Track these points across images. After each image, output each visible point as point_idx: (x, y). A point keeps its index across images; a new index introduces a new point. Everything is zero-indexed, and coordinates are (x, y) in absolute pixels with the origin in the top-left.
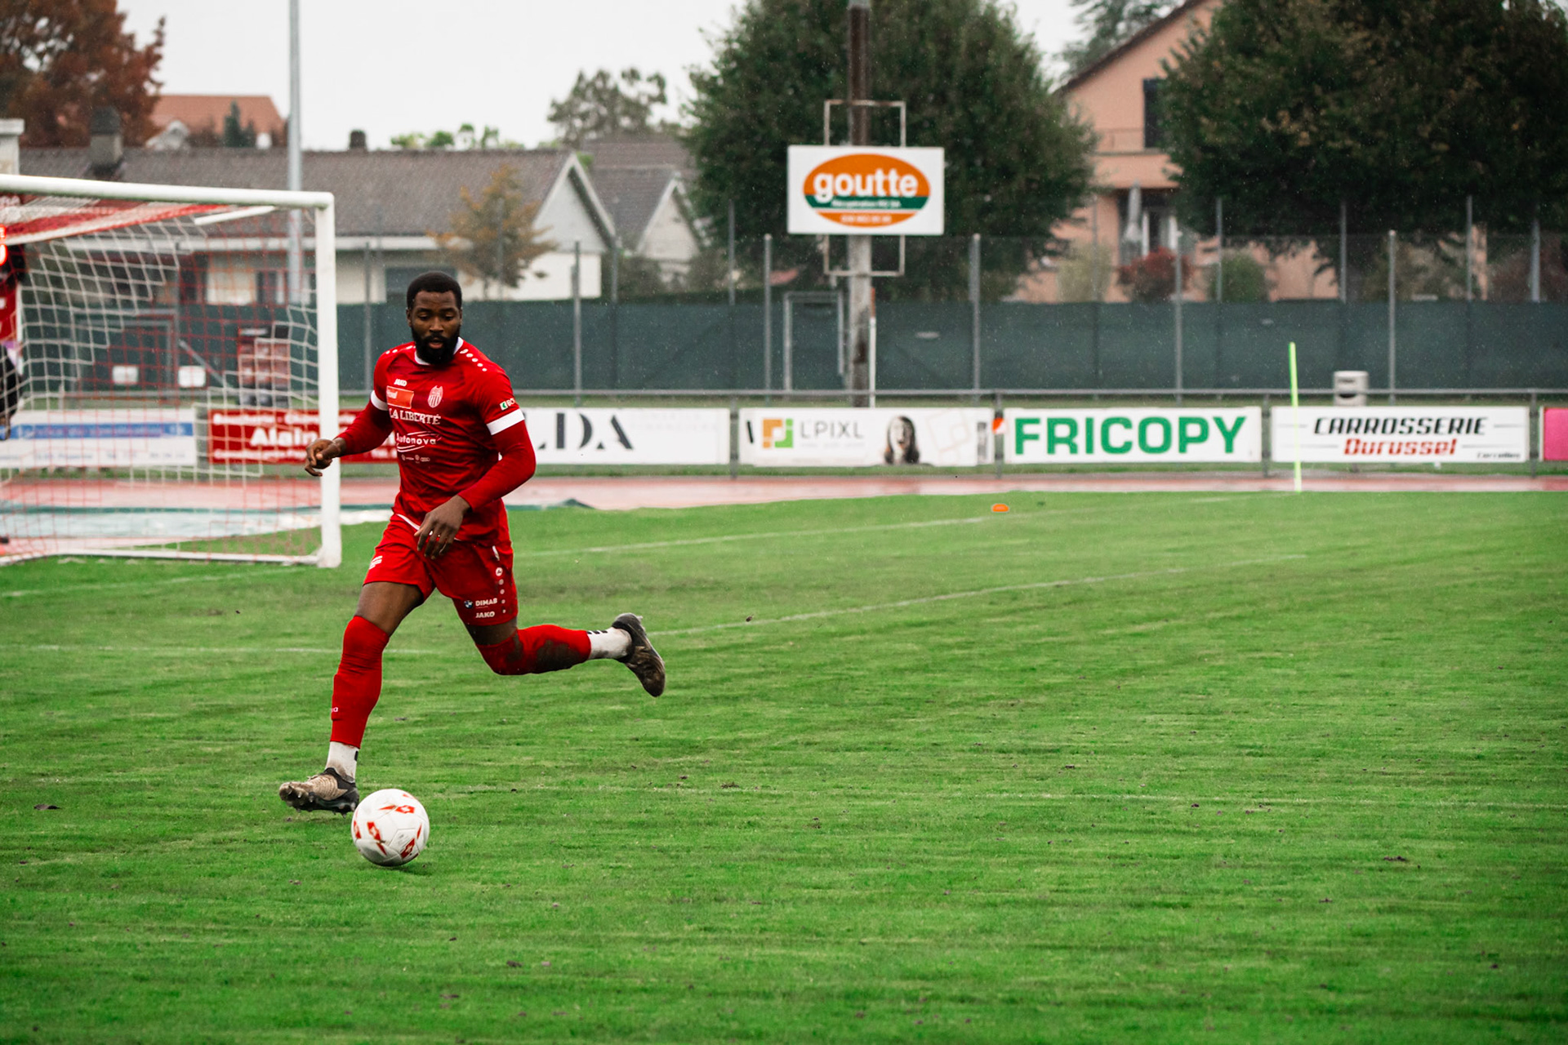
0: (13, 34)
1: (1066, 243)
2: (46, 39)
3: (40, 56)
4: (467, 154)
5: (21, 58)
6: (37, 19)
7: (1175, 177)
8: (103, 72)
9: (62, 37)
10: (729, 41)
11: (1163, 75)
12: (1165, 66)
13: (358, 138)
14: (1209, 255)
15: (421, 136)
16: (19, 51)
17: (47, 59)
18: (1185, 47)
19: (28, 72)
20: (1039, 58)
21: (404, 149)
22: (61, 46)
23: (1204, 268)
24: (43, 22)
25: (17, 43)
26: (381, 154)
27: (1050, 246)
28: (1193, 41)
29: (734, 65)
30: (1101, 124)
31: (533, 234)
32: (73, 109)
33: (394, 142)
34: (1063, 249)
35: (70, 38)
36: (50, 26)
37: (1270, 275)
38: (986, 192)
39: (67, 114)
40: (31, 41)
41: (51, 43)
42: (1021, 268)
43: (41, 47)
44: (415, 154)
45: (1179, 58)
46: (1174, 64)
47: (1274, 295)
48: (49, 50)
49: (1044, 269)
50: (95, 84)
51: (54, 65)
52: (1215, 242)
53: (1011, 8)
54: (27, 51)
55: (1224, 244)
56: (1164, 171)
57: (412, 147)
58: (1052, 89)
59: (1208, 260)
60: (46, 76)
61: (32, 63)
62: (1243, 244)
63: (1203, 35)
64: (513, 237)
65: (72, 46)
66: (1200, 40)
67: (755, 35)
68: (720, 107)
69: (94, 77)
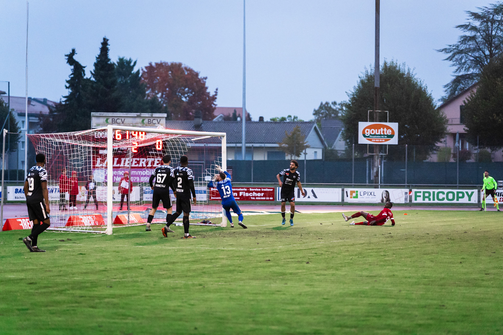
0: (179, 92)
1: (439, 147)
2: (187, 93)
3: (186, 97)
4: (289, 123)
5: (181, 98)
6: (185, 88)
7: (467, 131)
8: (201, 102)
9: (191, 93)
10: (353, 95)
11: (464, 104)
12: (464, 102)
13: (261, 119)
14: (476, 151)
15: (278, 118)
16: (180, 96)
17: (187, 98)
18: (470, 98)
19: (183, 101)
20: (433, 100)
21: (273, 121)
22: (191, 95)
23: (474, 154)
24: (187, 89)
25: (180, 94)
26: (267, 122)
27: (434, 148)
28: (472, 96)
29: (354, 101)
30: (448, 117)
31: (304, 143)
32: (194, 111)
33: (271, 120)
34: (438, 149)
35: (193, 93)
36: (188, 90)
37: (492, 156)
38: (418, 134)
39: (192, 112)
40: (183, 94)
41: (189, 94)
42: (427, 153)
43: (186, 95)
44: (276, 123)
45: (468, 100)
46: (467, 102)
47: (493, 161)
48: (188, 96)
49: (433, 154)
50: (200, 104)
51: (189, 100)
52: (477, 147)
53: (426, 87)
54: (183, 96)
55: (480, 148)
56: (464, 129)
57: (276, 121)
58: (436, 108)
59: (476, 152)
60: (187, 103)
61: (184, 99)
62: (484, 148)
63: (474, 94)
64: (299, 144)
65: (194, 95)
66: (474, 96)
67: (360, 94)
68: (351, 112)
69: (199, 103)
